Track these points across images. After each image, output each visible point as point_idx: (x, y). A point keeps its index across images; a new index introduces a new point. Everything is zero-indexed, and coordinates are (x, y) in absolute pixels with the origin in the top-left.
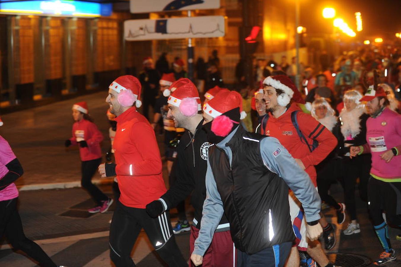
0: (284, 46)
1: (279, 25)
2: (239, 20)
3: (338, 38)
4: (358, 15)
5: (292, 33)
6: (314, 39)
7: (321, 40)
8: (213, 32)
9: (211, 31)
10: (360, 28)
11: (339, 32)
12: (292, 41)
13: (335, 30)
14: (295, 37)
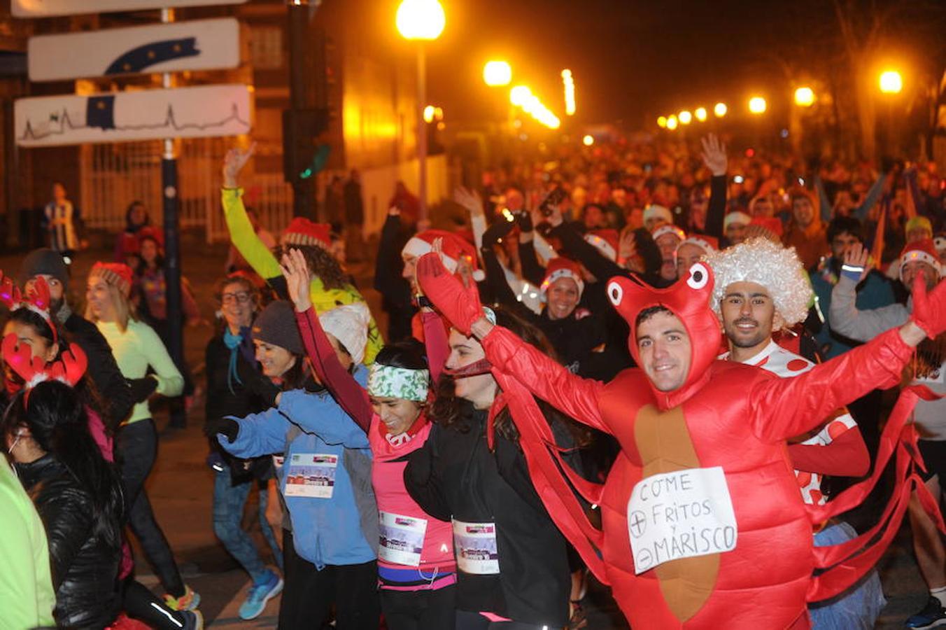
0: (392, 154)
1: (379, 105)
2: (284, 92)
3: (520, 130)
4: (567, 75)
5: (410, 123)
6: (462, 135)
7: (481, 138)
8: (222, 124)
9: (218, 120)
10: (571, 108)
11: (521, 116)
12: (410, 140)
13: (513, 113)
14: (417, 130)
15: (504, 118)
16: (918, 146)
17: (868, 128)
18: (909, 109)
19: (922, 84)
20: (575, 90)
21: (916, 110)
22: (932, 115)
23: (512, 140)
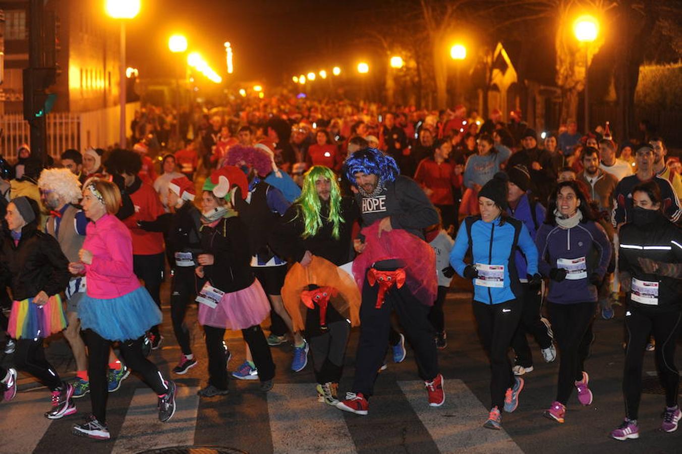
0: (102, 101)
1: (94, 66)
2: (25, 57)
3: (194, 85)
4: (227, 44)
5: (115, 79)
6: (152, 88)
7: (165, 89)
10: (230, 70)
11: (195, 75)
12: (115, 91)
13: (189, 72)
14: (120, 84)
15: (183, 76)
16: (477, 97)
17: (442, 84)
18: (471, 71)
19: (481, 54)
20: (233, 56)
21: (476, 71)
22: (488, 75)
23: (188, 91)
